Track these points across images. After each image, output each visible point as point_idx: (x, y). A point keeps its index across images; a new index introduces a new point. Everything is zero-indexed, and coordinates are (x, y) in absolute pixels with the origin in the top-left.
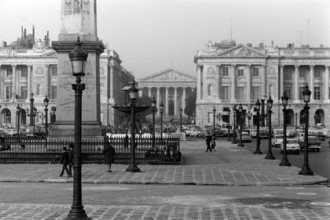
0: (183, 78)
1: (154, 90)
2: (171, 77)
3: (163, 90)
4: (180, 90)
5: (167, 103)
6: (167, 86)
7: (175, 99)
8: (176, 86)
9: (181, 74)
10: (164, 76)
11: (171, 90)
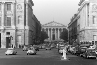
0: (58, 25)
1: (47, 29)
2: (53, 24)
3: (50, 30)
4: (57, 30)
5: (52, 35)
6: (52, 28)
7: (55, 33)
8: (55, 28)
9: (57, 23)
10: (51, 24)
11: (54, 30)
